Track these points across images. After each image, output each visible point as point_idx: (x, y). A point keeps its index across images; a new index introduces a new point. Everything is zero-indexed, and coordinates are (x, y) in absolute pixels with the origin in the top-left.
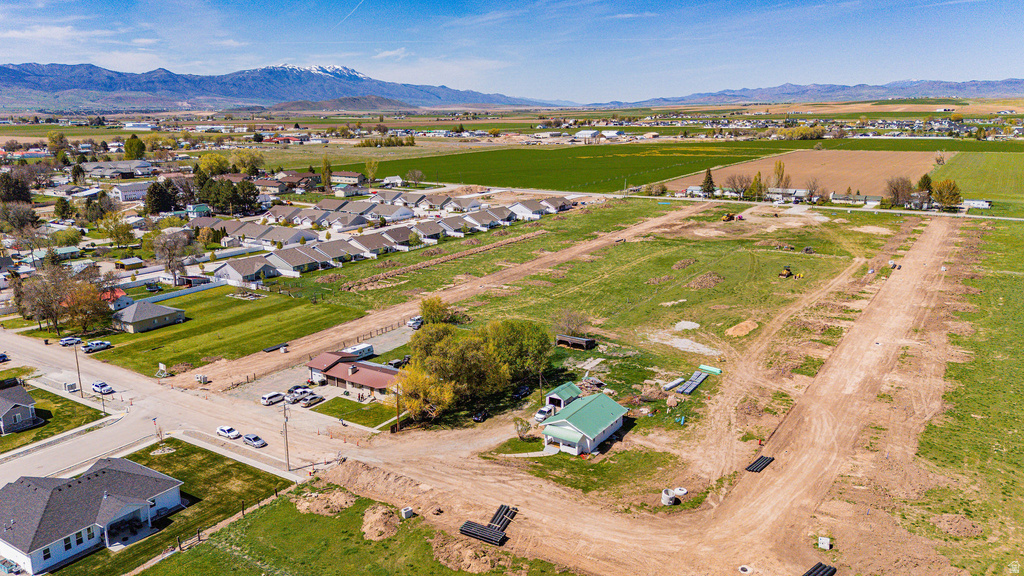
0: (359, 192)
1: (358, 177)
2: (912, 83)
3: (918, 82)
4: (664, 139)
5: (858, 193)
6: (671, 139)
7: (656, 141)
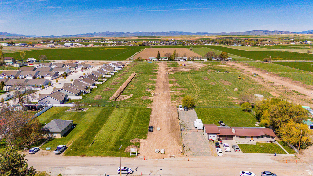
0: (25, 65)
1: (12, 59)
2: (140, 32)
3: (141, 32)
4: (96, 46)
5: (197, 57)
6: (99, 46)
7: (93, 46)
